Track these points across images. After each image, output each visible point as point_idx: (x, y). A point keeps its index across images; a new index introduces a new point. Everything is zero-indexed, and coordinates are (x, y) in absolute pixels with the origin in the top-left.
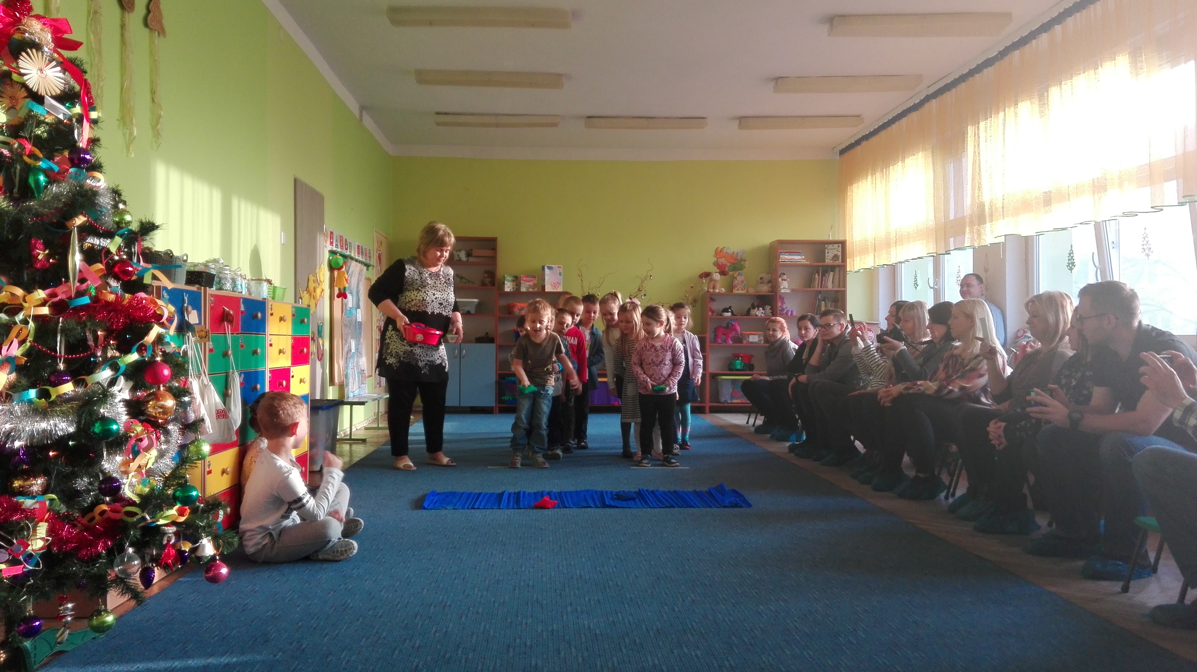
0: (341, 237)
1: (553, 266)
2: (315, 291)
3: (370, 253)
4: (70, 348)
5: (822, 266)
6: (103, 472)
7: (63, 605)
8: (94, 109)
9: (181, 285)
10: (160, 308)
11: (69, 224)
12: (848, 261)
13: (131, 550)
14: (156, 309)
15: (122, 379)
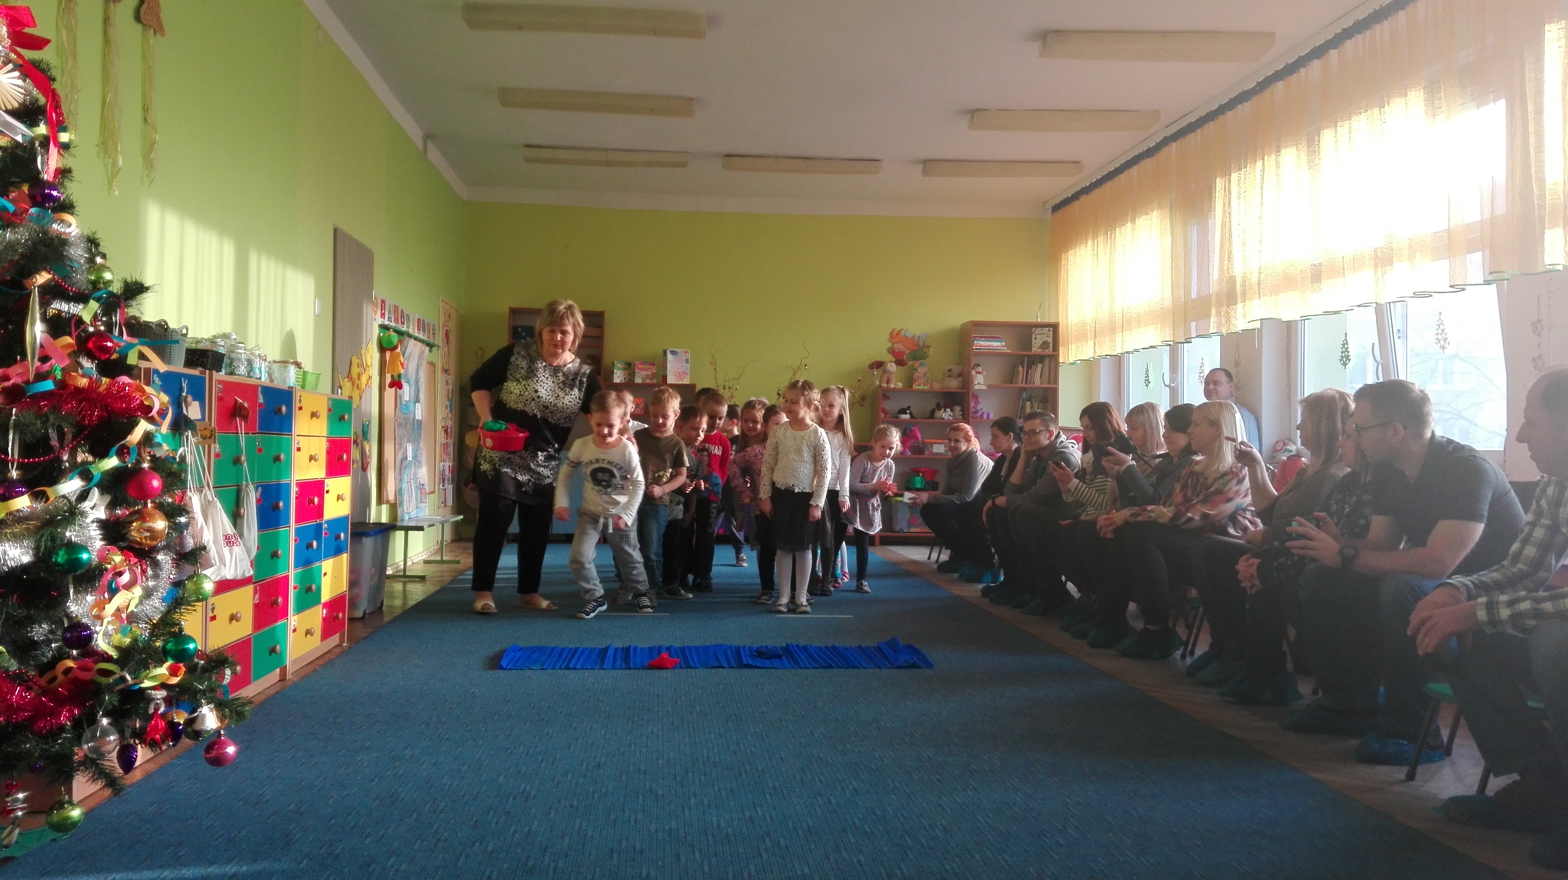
0: (396, 307)
1: (678, 350)
2: (359, 378)
3: (434, 330)
4: (26, 449)
5: (1028, 356)
6: (68, 616)
7: (12, 795)
8: (65, 130)
9: (178, 367)
10: (149, 397)
11: (27, 282)
12: (1061, 349)
13: (105, 721)
14: (143, 398)
15: (95, 493)
